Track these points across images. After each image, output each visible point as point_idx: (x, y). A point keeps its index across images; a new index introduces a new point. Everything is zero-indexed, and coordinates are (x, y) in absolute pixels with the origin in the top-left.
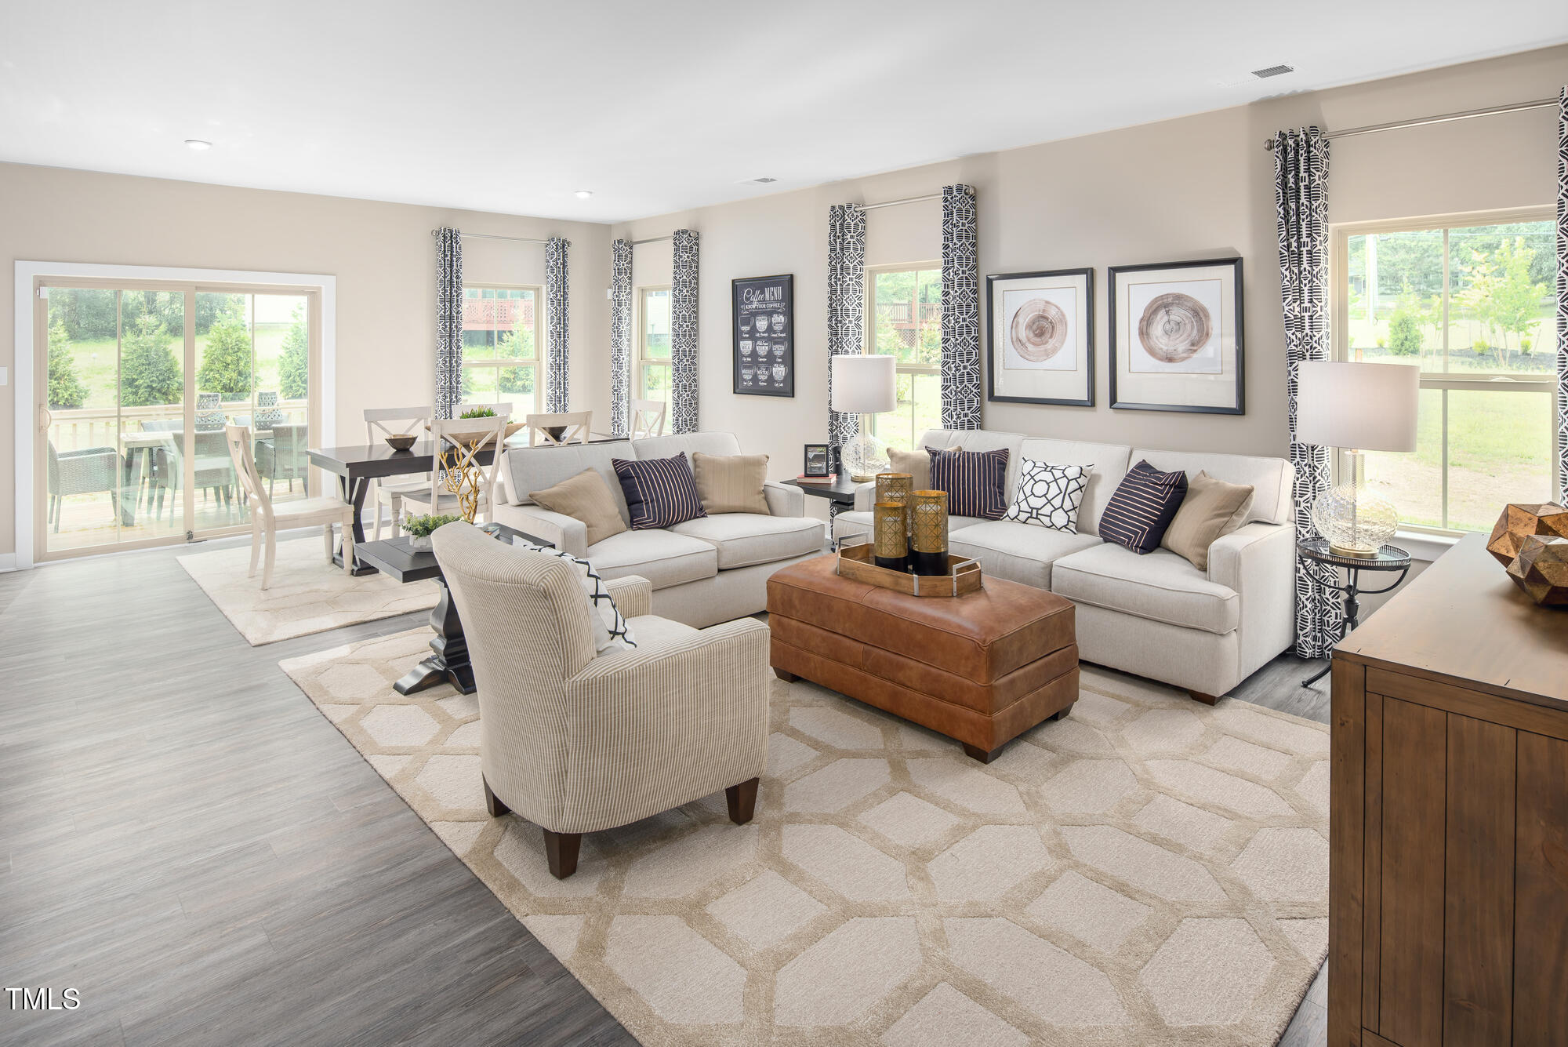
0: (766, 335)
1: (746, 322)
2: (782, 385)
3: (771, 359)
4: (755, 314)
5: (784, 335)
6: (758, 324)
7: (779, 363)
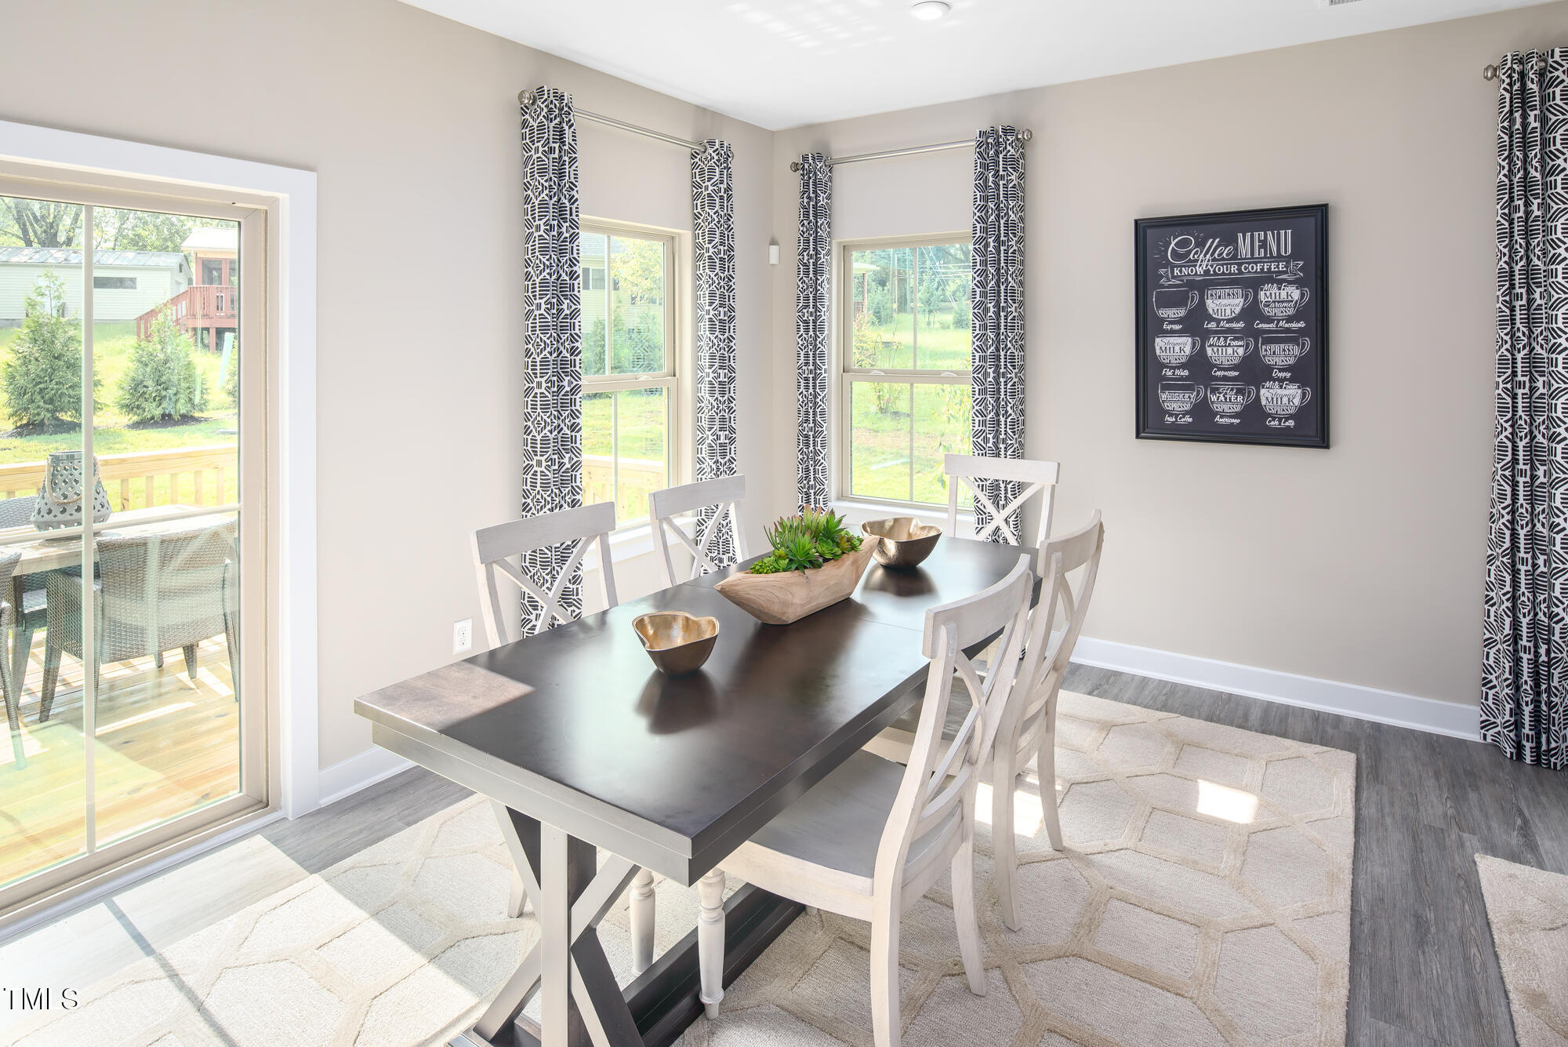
0: (1241, 325)
1: (1176, 300)
2: (1291, 423)
3: (1253, 372)
4: (1205, 285)
5: (1302, 324)
6: (1211, 305)
7: (1281, 380)
